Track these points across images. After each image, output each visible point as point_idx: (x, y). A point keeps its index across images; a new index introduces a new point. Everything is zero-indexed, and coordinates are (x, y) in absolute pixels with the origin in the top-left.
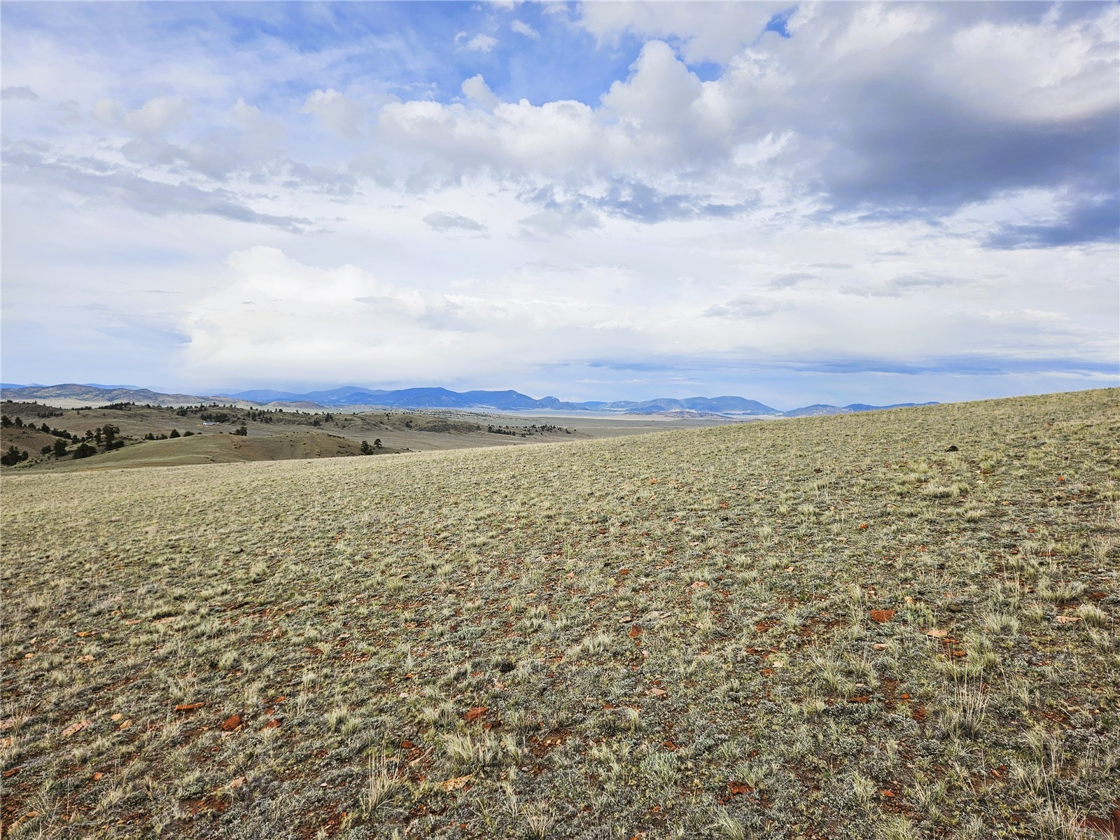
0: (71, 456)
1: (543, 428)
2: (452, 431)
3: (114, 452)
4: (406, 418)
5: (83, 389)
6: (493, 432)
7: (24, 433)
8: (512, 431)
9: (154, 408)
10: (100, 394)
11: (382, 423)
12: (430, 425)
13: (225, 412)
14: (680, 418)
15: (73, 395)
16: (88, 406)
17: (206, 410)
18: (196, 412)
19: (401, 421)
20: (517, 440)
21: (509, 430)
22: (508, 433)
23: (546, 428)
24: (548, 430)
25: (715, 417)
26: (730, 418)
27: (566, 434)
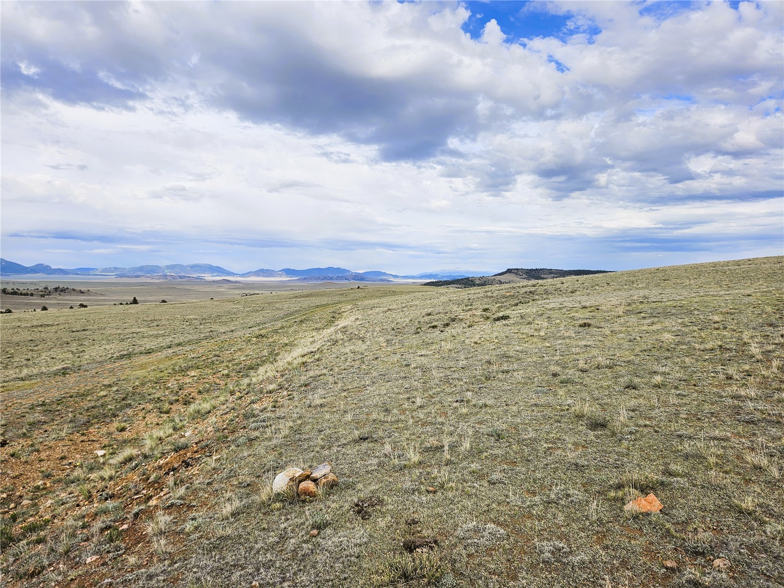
1: (56, 289)
6: (8, 293)
8: (29, 293)
14: (164, 280)
20: (37, 300)
21: (25, 292)
22: (25, 295)
23: (59, 290)
24: (61, 291)
25: (191, 278)
26: (203, 279)
27: (80, 294)
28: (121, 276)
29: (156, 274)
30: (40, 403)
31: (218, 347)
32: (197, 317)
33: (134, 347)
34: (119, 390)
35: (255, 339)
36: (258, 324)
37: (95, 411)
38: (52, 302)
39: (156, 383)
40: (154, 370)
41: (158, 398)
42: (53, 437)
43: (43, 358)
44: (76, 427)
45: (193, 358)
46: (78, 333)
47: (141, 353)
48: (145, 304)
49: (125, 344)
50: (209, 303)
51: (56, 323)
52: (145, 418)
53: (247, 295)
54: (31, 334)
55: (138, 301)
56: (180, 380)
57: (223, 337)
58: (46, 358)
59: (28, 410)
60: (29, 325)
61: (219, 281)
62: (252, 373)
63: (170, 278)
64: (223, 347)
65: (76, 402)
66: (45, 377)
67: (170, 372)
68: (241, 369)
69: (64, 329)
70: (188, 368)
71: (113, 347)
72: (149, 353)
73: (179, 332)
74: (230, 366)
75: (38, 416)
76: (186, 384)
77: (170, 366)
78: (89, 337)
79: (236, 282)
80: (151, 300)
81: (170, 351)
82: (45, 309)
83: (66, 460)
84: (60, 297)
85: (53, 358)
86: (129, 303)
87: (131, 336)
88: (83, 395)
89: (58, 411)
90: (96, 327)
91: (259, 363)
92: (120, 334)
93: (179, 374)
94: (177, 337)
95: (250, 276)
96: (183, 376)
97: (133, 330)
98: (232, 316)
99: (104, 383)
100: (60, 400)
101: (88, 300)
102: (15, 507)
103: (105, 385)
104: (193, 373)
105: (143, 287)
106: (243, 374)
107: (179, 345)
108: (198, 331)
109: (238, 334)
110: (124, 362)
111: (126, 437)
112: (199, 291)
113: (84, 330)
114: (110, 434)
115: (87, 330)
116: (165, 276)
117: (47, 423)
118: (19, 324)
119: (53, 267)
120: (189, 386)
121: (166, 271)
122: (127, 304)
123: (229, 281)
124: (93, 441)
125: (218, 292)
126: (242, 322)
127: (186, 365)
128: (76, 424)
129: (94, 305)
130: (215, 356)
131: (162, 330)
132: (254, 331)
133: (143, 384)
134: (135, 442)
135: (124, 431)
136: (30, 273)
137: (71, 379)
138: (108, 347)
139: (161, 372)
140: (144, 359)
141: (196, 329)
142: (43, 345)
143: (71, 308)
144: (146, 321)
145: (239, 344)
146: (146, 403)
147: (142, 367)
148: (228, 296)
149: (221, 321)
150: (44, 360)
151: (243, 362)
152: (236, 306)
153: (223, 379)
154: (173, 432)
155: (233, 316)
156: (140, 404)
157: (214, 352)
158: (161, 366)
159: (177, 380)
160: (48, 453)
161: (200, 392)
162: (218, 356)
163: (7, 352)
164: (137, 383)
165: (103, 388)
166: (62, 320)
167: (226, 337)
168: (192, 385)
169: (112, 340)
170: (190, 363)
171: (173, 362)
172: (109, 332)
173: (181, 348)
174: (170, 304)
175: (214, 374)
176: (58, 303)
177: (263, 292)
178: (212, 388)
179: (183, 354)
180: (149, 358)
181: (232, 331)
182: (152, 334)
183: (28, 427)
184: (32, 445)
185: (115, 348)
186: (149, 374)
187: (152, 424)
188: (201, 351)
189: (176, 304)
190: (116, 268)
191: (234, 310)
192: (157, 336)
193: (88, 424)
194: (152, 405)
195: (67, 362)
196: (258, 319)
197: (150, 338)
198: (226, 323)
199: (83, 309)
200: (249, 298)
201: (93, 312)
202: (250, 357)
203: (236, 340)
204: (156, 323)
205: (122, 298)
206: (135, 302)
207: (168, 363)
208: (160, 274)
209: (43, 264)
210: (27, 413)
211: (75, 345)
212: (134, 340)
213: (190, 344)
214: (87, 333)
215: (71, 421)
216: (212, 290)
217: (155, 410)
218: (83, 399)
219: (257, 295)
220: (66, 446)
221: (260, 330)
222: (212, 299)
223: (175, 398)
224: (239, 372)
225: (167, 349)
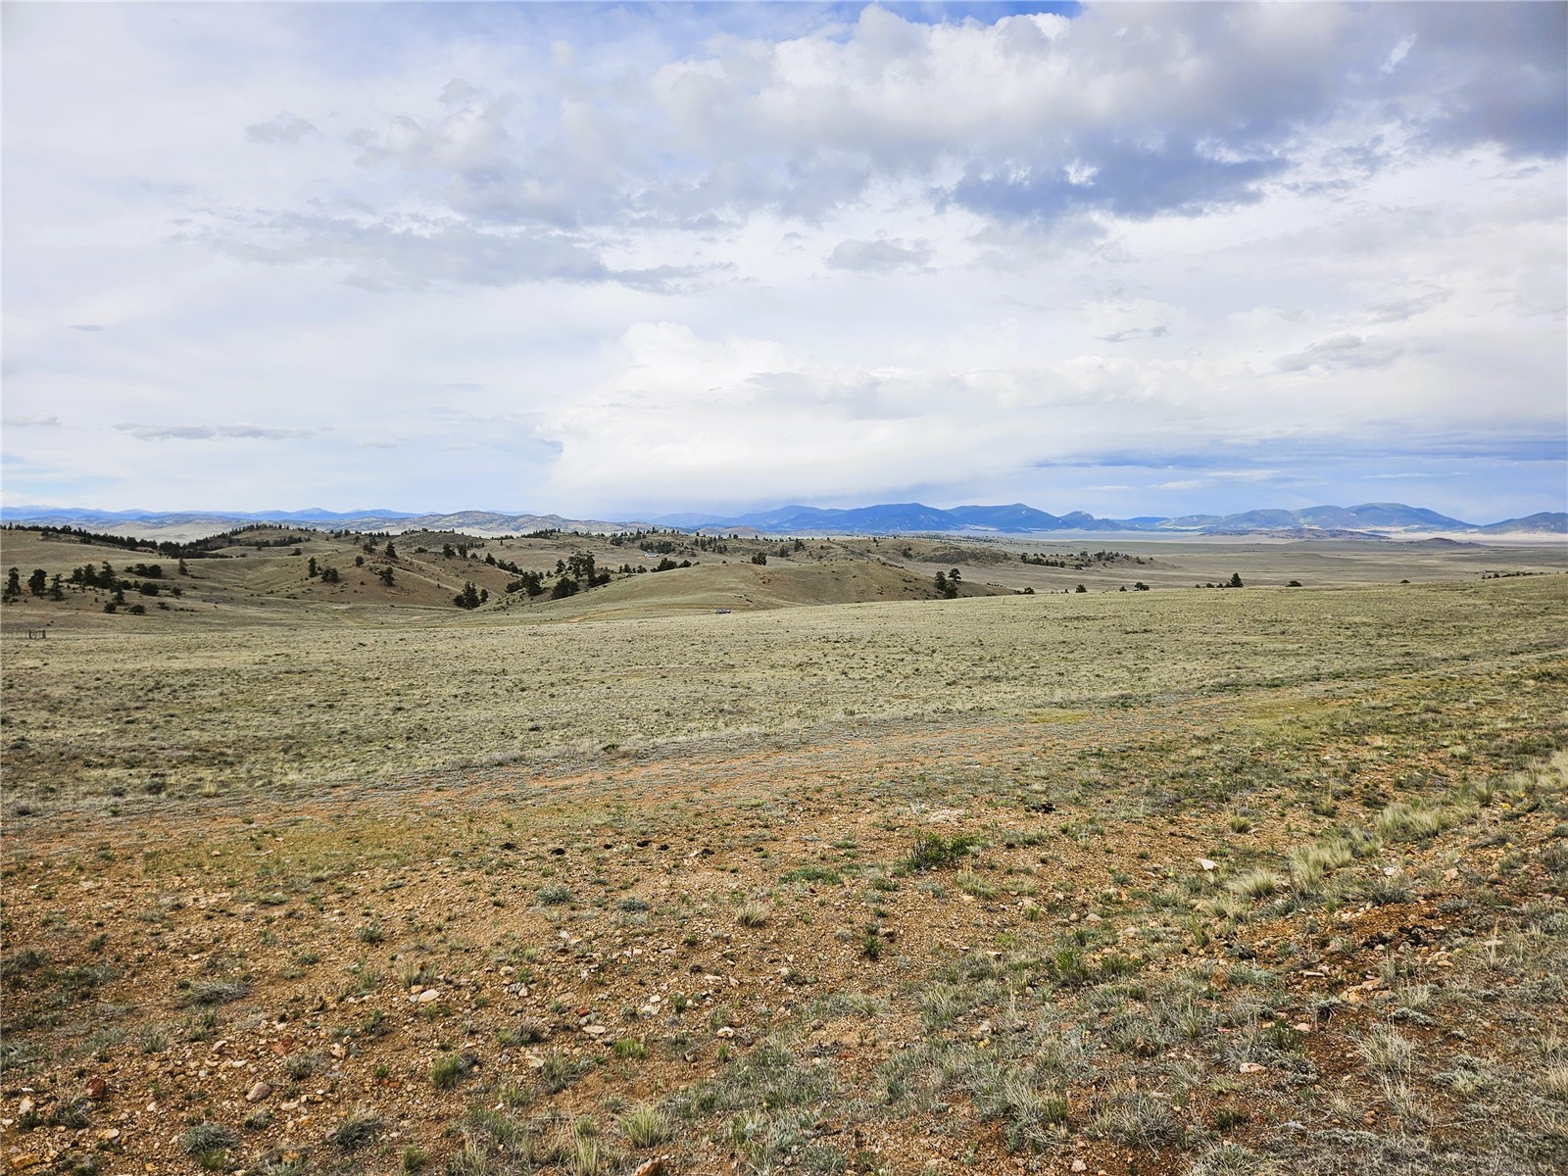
0: (548, 594)
1: (1099, 556)
2: (970, 562)
3: (601, 589)
4: (902, 543)
5: (487, 517)
6: (1029, 562)
7: (470, 566)
8: (1059, 561)
9: (583, 536)
10: (505, 522)
11: (868, 551)
12: (938, 553)
13: (668, 539)
14: (1297, 540)
15: (476, 524)
16: (509, 535)
17: (644, 537)
18: (633, 541)
19: (897, 548)
20: (1070, 573)
21: (1053, 559)
22: (1052, 564)
23: (1103, 557)
24: (1107, 559)
25: (1358, 536)
26: (1384, 538)
27: (1137, 564)
28: (1210, 532)
29: (1280, 528)
30: (1095, 751)
31: (1433, 691)
32: (1371, 620)
33: (1239, 671)
34: (1226, 751)
35: (1532, 682)
36: (1538, 648)
37: (1186, 783)
38: (1092, 578)
39: (1298, 750)
40: (1291, 722)
41: (1308, 782)
42: (1122, 815)
43: (1084, 673)
44: (1158, 805)
45: (1374, 708)
46: (1135, 636)
47: (1259, 685)
48: (1256, 587)
49: (1221, 665)
50: (1398, 590)
51: (1101, 615)
52: (1283, 815)
53: (1497, 576)
54: (1063, 631)
55: (1242, 582)
56: (1348, 750)
57: (1442, 670)
58: (1088, 674)
59: (1077, 760)
60: (1059, 616)
61: (1424, 541)
62: (1534, 763)
63: (1308, 535)
64: (1446, 693)
65: (1151, 761)
66: (1096, 707)
67: (1325, 730)
68: (1501, 749)
69: (1112, 627)
70: (1365, 729)
71: (1199, 668)
72: (1277, 686)
73: (1330, 648)
74: (1470, 738)
75: (1095, 773)
76: (1364, 761)
77: (1323, 718)
78: (1154, 645)
79: (1471, 544)
80: (1267, 581)
81: (1320, 687)
82: (1081, 589)
83: (1148, 861)
84: (1105, 570)
85: (1098, 676)
86: (1224, 585)
87: (1230, 648)
88: (1164, 750)
89: (1125, 770)
90: (1165, 627)
91: (1553, 741)
92: (1209, 644)
93: (1345, 738)
94: (1327, 660)
95: (1508, 531)
96: (1356, 743)
97: (1234, 638)
98: (1458, 625)
99: (1198, 734)
100: (1124, 751)
101: (1151, 577)
102: (1079, 921)
103: (1198, 738)
104: (1378, 741)
105: (1252, 554)
106: (1508, 760)
107: (1338, 676)
108: (1374, 651)
109: (1482, 667)
110: (1227, 698)
111: (1250, 845)
112: (1375, 565)
113: (1146, 631)
114: (1219, 833)
115: (1151, 631)
116: (1299, 532)
117: (1108, 787)
118: (1045, 613)
119: (1096, 517)
120: (1373, 767)
121: (1302, 521)
122: (1221, 586)
123: (1450, 542)
124: (1191, 838)
125: (1420, 567)
126: (1486, 638)
127: (1357, 720)
128: (1156, 799)
129: (1159, 587)
130: (1428, 710)
131: (1293, 643)
132: (1528, 663)
133: (1271, 748)
134: (1272, 858)
135: (1246, 832)
136: (1061, 528)
137: (1138, 716)
138: (1189, 667)
139: (1307, 728)
140: (1266, 697)
141: (1369, 647)
142: (1081, 651)
143: (1123, 589)
144: (1260, 621)
145: (1487, 689)
146: (1283, 785)
147: (1264, 712)
148: (1450, 578)
149: (1429, 633)
150: (1085, 678)
151: (1503, 734)
152: (1471, 601)
153: (1454, 764)
154: (1353, 859)
155: (1461, 623)
156: (1270, 785)
157: (1423, 702)
158: (1305, 716)
159: (1342, 750)
160: (1117, 841)
161: (1399, 785)
162: (1437, 712)
163: (1029, 658)
164: (1258, 744)
165: (1195, 741)
166: (1109, 611)
167: (1451, 670)
168: (1379, 766)
169: (1196, 654)
170: (1369, 718)
171: (1330, 711)
172: (1188, 638)
173: (1341, 683)
174: (1310, 590)
175: (1431, 750)
176: (1102, 581)
177: (1544, 569)
178: (1429, 782)
179: (1350, 697)
180: (1277, 697)
181: (1466, 658)
182: (1272, 649)
183: (1081, 788)
184: (1091, 821)
185: (1201, 669)
186: (1281, 730)
187: (1299, 830)
188: (1390, 695)
189: (1321, 589)
190: (1202, 517)
191: (1464, 610)
192: (1283, 654)
193: (1176, 804)
194: (1297, 793)
195: (1121, 685)
196: (1533, 635)
197: (1269, 657)
198: (1443, 638)
199: (1142, 592)
200: (1507, 584)
201: (1160, 598)
202: (1522, 723)
203: (1477, 679)
204: (1279, 628)
205: (1212, 575)
206: (1236, 582)
207: (1320, 712)
208: (1290, 528)
209: (1080, 512)
210: (1075, 763)
211: (1130, 655)
212: (1237, 657)
213: (1362, 678)
214: (1151, 636)
215: (1148, 793)
216: (1406, 563)
217: (1303, 805)
218: (1162, 757)
219: (1529, 577)
220: (1145, 835)
221: (1543, 660)
222: (1405, 582)
223: (1343, 788)
224: (1496, 755)
225: (1312, 683)
